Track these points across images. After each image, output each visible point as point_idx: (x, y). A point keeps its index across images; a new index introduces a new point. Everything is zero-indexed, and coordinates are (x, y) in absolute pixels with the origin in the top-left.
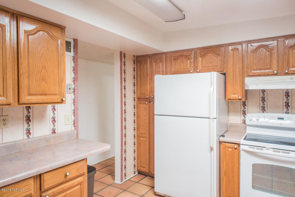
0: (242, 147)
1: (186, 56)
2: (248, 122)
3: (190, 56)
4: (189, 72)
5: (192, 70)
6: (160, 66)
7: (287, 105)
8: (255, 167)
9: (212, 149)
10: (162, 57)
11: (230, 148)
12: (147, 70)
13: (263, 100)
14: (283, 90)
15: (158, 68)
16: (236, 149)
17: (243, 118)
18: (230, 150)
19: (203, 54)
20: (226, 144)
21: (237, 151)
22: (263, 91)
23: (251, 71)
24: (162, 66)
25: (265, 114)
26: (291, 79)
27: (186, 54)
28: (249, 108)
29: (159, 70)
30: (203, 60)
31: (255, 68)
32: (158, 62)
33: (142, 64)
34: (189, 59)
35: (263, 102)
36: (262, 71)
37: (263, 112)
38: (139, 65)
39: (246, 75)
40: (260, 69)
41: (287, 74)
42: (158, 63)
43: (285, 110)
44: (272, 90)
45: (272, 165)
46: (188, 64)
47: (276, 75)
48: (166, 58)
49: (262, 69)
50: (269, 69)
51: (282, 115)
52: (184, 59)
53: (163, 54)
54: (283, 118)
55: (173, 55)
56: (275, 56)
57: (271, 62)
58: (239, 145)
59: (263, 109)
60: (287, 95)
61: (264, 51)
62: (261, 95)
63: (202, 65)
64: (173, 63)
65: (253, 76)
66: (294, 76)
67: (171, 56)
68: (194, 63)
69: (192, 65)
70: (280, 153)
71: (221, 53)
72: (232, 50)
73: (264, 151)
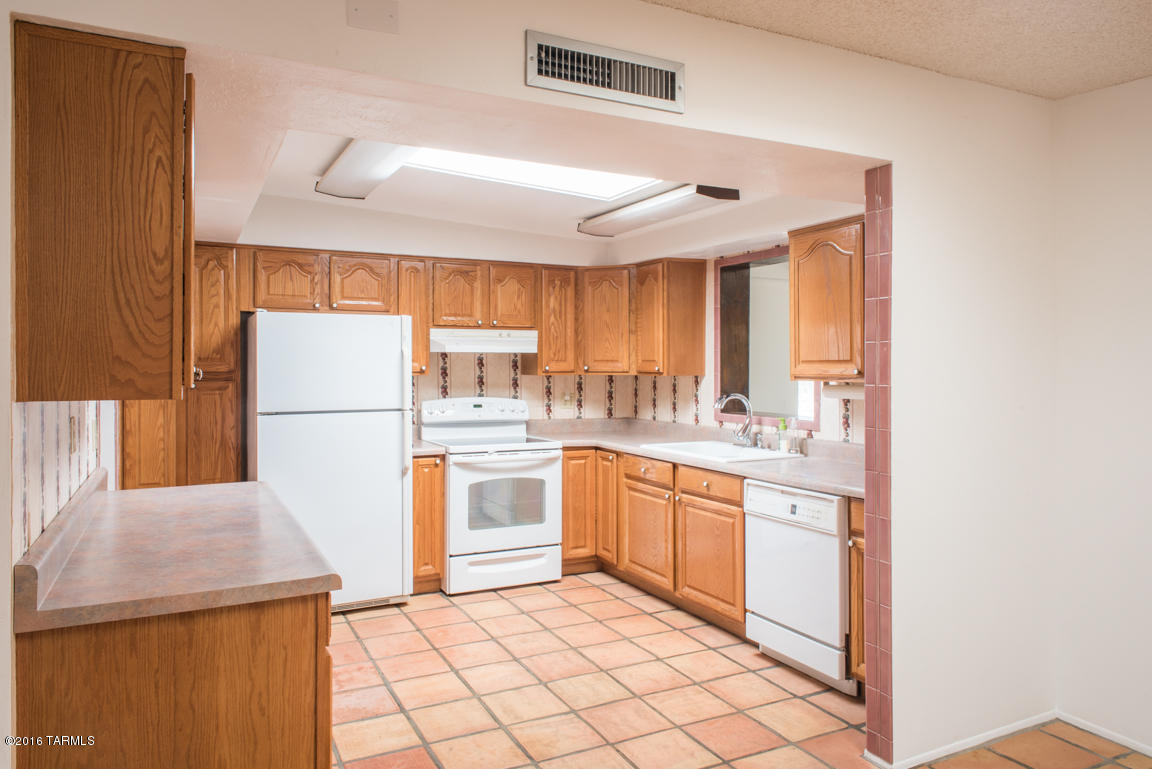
0: (452, 459)
1: (301, 266)
2: (425, 418)
3: (311, 265)
4: (315, 309)
5: (317, 300)
6: (218, 281)
7: (481, 382)
8: (477, 492)
9: (404, 473)
10: (227, 257)
11: (428, 466)
13: (444, 373)
14: (475, 354)
15: (213, 286)
16: (436, 465)
18: (426, 470)
19: (344, 266)
20: (420, 460)
21: (438, 470)
22: (445, 356)
23: (440, 317)
24: (226, 282)
25: (448, 401)
26: (501, 335)
27: (301, 259)
28: (420, 391)
29: (213, 292)
30: (346, 281)
31: (448, 312)
32: (209, 267)
34: (310, 273)
35: (444, 378)
36: (459, 318)
37: (444, 397)
39: (431, 324)
40: (455, 315)
41: (494, 327)
42: (213, 269)
43: (478, 390)
44: (457, 354)
45: (513, 479)
46: (300, 284)
47: (479, 327)
48: (238, 260)
49: (459, 314)
50: (471, 316)
51: (478, 400)
52: (295, 271)
53: (231, 246)
54: (480, 406)
55: (261, 256)
56: (478, 293)
57: (472, 303)
58: (443, 457)
59: (445, 392)
60: (481, 363)
61: (461, 282)
62: (441, 364)
63: (342, 291)
64: (262, 276)
65: (445, 326)
66: (505, 332)
67: (255, 259)
68: (322, 287)
69: (318, 290)
70: (508, 456)
71: (385, 272)
72: (407, 270)
73: (486, 457)
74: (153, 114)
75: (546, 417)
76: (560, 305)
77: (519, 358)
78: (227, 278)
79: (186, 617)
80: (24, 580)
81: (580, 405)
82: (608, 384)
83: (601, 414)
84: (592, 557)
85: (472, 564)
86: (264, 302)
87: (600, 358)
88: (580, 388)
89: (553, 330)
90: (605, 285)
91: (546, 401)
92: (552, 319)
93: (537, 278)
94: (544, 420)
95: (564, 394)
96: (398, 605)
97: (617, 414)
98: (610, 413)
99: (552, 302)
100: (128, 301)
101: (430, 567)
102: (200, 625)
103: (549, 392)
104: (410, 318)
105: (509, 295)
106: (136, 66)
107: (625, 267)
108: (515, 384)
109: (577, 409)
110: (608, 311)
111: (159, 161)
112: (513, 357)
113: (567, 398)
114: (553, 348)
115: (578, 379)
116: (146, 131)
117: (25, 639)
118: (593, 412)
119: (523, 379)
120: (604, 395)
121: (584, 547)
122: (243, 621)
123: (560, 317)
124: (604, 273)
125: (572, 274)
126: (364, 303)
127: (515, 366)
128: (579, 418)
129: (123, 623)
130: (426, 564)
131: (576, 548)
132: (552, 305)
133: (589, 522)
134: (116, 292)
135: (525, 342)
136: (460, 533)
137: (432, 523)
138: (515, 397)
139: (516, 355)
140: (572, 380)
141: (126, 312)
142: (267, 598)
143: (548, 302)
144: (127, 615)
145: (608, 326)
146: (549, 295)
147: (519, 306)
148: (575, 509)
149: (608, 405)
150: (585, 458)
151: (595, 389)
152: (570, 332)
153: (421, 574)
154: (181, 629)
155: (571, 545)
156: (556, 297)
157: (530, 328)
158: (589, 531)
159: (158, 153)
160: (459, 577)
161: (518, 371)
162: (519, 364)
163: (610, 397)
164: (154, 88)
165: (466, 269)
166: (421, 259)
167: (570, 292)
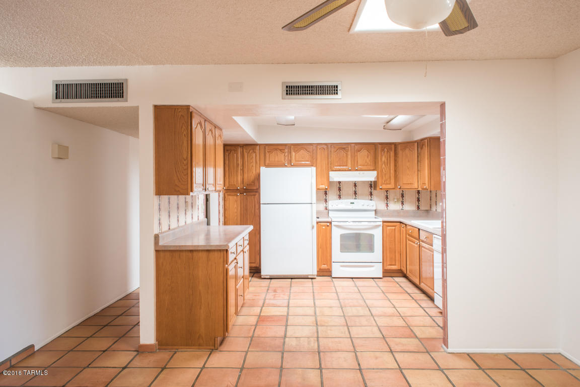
0: (334, 224)
1: (281, 150)
2: (330, 207)
3: (284, 150)
4: (286, 166)
5: (286, 163)
6: (253, 157)
7: (355, 193)
8: (343, 237)
9: (313, 227)
10: (256, 149)
11: (324, 226)
12: (237, 160)
13: (340, 189)
14: (353, 181)
16: (328, 226)
17: (325, 205)
18: (324, 227)
19: (296, 149)
21: (329, 228)
22: (340, 182)
23: (334, 167)
24: (256, 158)
25: (341, 200)
26: (359, 174)
27: (281, 148)
28: (329, 197)
29: (251, 161)
30: (297, 155)
31: (336, 165)
32: (250, 152)
33: (231, 153)
34: (283, 152)
35: (339, 191)
37: (339, 199)
38: (227, 154)
39: (331, 170)
41: (357, 170)
43: (354, 197)
44: (345, 182)
46: (281, 157)
47: (350, 170)
48: (259, 149)
49: (341, 166)
50: (346, 166)
51: (353, 201)
52: (279, 152)
53: (257, 145)
54: (353, 203)
55: (267, 147)
56: (349, 157)
57: (347, 161)
58: (331, 223)
59: (340, 197)
60: (355, 185)
61: (342, 153)
62: (338, 186)
63: (295, 159)
64: (267, 155)
65: (336, 171)
66: (361, 172)
67: (265, 148)
68: (288, 157)
69: (287, 159)
70: (357, 224)
71: (311, 150)
72: (320, 149)
73: (347, 223)
74: (183, 123)
75: (386, 208)
76: (387, 159)
77: (373, 183)
78: (256, 156)
79: (191, 251)
80: (157, 237)
81: (403, 203)
82: (417, 194)
83: (414, 208)
84: (399, 270)
85: (342, 266)
86: (268, 164)
87: (406, 182)
88: (403, 196)
89: (384, 171)
90: (407, 150)
91: (386, 202)
92: (383, 166)
93: (376, 149)
94: (384, 210)
95: (394, 199)
96: (312, 279)
97: (422, 208)
98: (418, 208)
99: (384, 159)
100: (178, 171)
101: (326, 266)
102: (195, 254)
103: (387, 198)
104: (315, 168)
105: (364, 157)
106: (180, 112)
107: (415, 142)
108: (371, 194)
109: (401, 205)
110: (409, 161)
111: (185, 135)
112: (370, 183)
113: (396, 200)
114: (384, 178)
115: (401, 192)
116: (182, 127)
117: (157, 251)
118: (409, 207)
119: (374, 192)
120: (415, 199)
121: (395, 265)
122: (204, 255)
123: (387, 165)
124: (407, 145)
125: (393, 146)
126: (303, 163)
127: (371, 186)
128: (402, 209)
129: (177, 251)
130: (324, 264)
131: (391, 265)
132: (383, 160)
133: (397, 254)
134: (175, 169)
135: (371, 176)
136: (337, 254)
137: (326, 248)
138: (371, 200)
139: (371, 182)
140: (399, 192)
141: (178, 173)
142: (210, 249)
143: (381, 159)
144: (178, 249)
145: (408, 168)
146: (382, 156)
147: (368, 160)
148: (390, 248)
149: (417, 204)
150: (395, 226)
151: (410, 197)
152: (392, 172)
153: (322, 268)
154: (190, 254)
155: (388, 264)
156: (385, 157)
157: (373, 170)
158: (397, 259)
159: (185, 133)
160: (337, 270)
161: (372, 189)
162: (373, 186)
163: (418, 200)
164: (183, 117)
165: (343, 147)
166: (326, 144)
167: (392, 154)
